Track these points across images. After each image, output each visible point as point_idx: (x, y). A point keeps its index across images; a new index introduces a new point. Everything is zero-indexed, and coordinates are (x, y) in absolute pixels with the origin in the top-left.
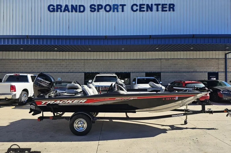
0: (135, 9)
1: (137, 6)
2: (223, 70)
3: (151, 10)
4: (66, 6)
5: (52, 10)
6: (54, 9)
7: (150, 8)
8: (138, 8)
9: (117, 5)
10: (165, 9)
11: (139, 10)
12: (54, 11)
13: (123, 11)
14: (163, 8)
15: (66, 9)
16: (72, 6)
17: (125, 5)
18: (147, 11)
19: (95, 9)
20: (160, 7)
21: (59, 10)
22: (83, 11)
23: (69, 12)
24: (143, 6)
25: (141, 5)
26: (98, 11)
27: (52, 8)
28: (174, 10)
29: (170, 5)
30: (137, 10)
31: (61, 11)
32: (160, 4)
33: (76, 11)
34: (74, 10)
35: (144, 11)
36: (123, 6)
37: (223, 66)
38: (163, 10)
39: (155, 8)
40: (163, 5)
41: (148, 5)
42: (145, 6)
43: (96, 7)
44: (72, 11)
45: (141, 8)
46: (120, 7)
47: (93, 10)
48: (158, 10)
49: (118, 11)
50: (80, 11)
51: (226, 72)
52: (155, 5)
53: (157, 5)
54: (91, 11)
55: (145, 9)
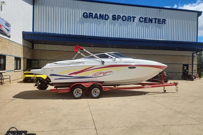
0: (141, 21)
1: (143, 18)
2: (191, 63)
3: (152, 22)
4: (96, 14)
5: (86, 16)
6: (87, 16)
7: (151, 21)
8: (143, 20)
9: (130, 17)
10: (160, 22)
11: (144, 21)
12: (87, 17)
13: (134, 21)
14: (159, 21)
15: (96, 16)
16: (100, 15)
17: (135, 17)
18: (149, 22)
19: (115, 18)
20: (157, 20)
21: (91, 17)
22: (108, 19)
23: (98, 18)
24: (147, 19)
25: (145, 18)
26: (118, 20)
27: (86, 15)
28: (165, 24)
29: (163, 19)
30: (143, 21)
31: (92, 18)
32: (157, 19)
33: (103, 19)
34: (101, 18)
35: (147, 22)
36: (134, 17)
37: (191, 61)
38: (159, 23)
39: (154, 20)
40: (159, 19)
41: (149, 18)
42: (148, 19)
43: (117, 17)
44: (100, 19)
45: (145, 20)
46: (132, 19)
47: (114, 19)
48: (155, 22)
49: (130, 21)
50: (105, 19)
51: (193, 64)
52: (154, 19)
53: (155, 19)
54: (113, 19)
55: (148, 21)
